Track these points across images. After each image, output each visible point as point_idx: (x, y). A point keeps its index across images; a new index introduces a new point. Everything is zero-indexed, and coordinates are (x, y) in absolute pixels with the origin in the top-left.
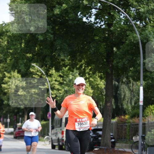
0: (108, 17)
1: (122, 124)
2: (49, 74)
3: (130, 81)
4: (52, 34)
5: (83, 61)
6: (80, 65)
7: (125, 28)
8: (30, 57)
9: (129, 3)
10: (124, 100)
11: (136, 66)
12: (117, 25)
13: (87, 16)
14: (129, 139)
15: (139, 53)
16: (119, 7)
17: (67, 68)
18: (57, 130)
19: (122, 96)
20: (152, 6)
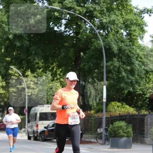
0: (75, 27)
1: (88, 118)
2: (25, 75)
3: (95, 81)
4: (28, 41)
5: (55, 64)
6: (52, 67)
7: (91, 36)
8: (9, 60)
9: (93, 15)
10: (90, 97)
11: (100, 69)
12: (84, 33)
13: (58, 25)
14: (95, 131)
15: (103, 57)
16: (86, 18)
17: (41, 70)
18: (33, 124)
19: (89, 94)
20: (113, 17)
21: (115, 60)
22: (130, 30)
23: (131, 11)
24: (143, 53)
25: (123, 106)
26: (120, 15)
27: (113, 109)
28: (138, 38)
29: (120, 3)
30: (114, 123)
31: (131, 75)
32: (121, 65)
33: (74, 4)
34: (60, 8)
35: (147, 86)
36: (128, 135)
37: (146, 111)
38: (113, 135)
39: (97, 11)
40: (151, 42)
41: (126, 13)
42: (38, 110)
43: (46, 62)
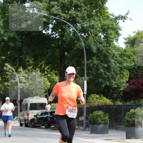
0: (61, 30)
2: (18, 71)
3: (77, 77)
4: (20, 42)
5: (43, 62)
6: (41, 65)
7: (74, 38)
8: (4, 59)
9: (76, 20)
11: (81, 66)
12: (68, 36)
13: (46, 29)
15: (84, 56)
16: (69, 23)
17: (31, 67)
18: (24, 113)
20: (93, 22)
21: (94, 58)
22: (107, 34)
23: (108, 17)
24: (117, 53)
25: (101, 98)
26: (99, 21)
27: (93, 101)
28: (114, 40)
29: (98, 11)
30: (93, 113)
31: (108, 72)
32: (99, 63)
33: (60, 11)
34: (48, 15)
35: (121, 81)
36: (105, 122)
37: (120, 102)
38: (93, 123)
39: (79, 17)
40: (125, 44)
41: (103, 19)
42: (28, 101)
43: (35, 60)
